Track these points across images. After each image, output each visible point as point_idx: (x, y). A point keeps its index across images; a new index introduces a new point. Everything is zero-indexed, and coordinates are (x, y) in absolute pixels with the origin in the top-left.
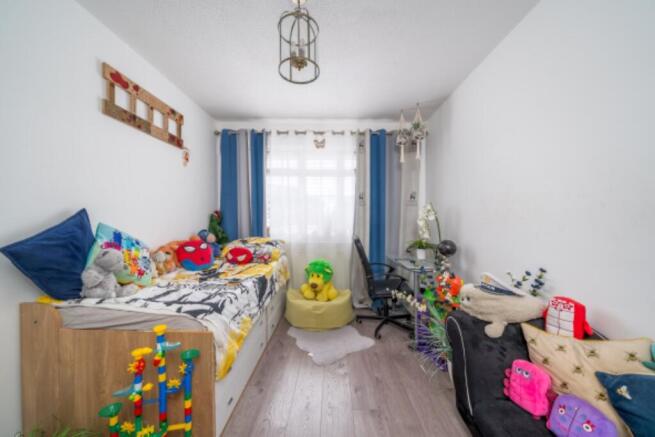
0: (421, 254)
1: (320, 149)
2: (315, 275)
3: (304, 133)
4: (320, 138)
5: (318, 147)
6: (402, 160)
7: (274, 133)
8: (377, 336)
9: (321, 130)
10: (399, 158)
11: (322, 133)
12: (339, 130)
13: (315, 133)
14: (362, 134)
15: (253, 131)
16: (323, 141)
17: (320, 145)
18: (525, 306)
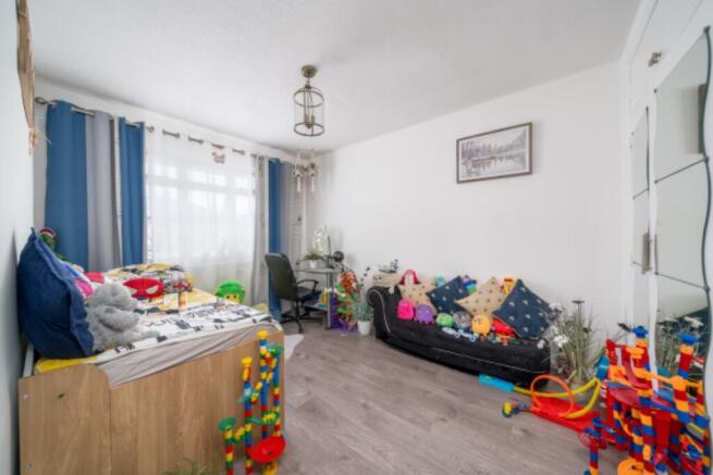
0: (313, 265)
1: (220, 164)
2: (232, 296)
3: (201, 142)
4: (219, 153)
5: (217, 161)
6: (299, 189)
7: (158, 131)
8: (301, 331)
9: (221, 144)
10: (296, 188)
11: (220, 147)
12: (240, 149)
13: (214, 145)
14: (261, 158)
15: (122, 120)
16: (223, 157)
17: (220, 159)
18: (396, 278)
